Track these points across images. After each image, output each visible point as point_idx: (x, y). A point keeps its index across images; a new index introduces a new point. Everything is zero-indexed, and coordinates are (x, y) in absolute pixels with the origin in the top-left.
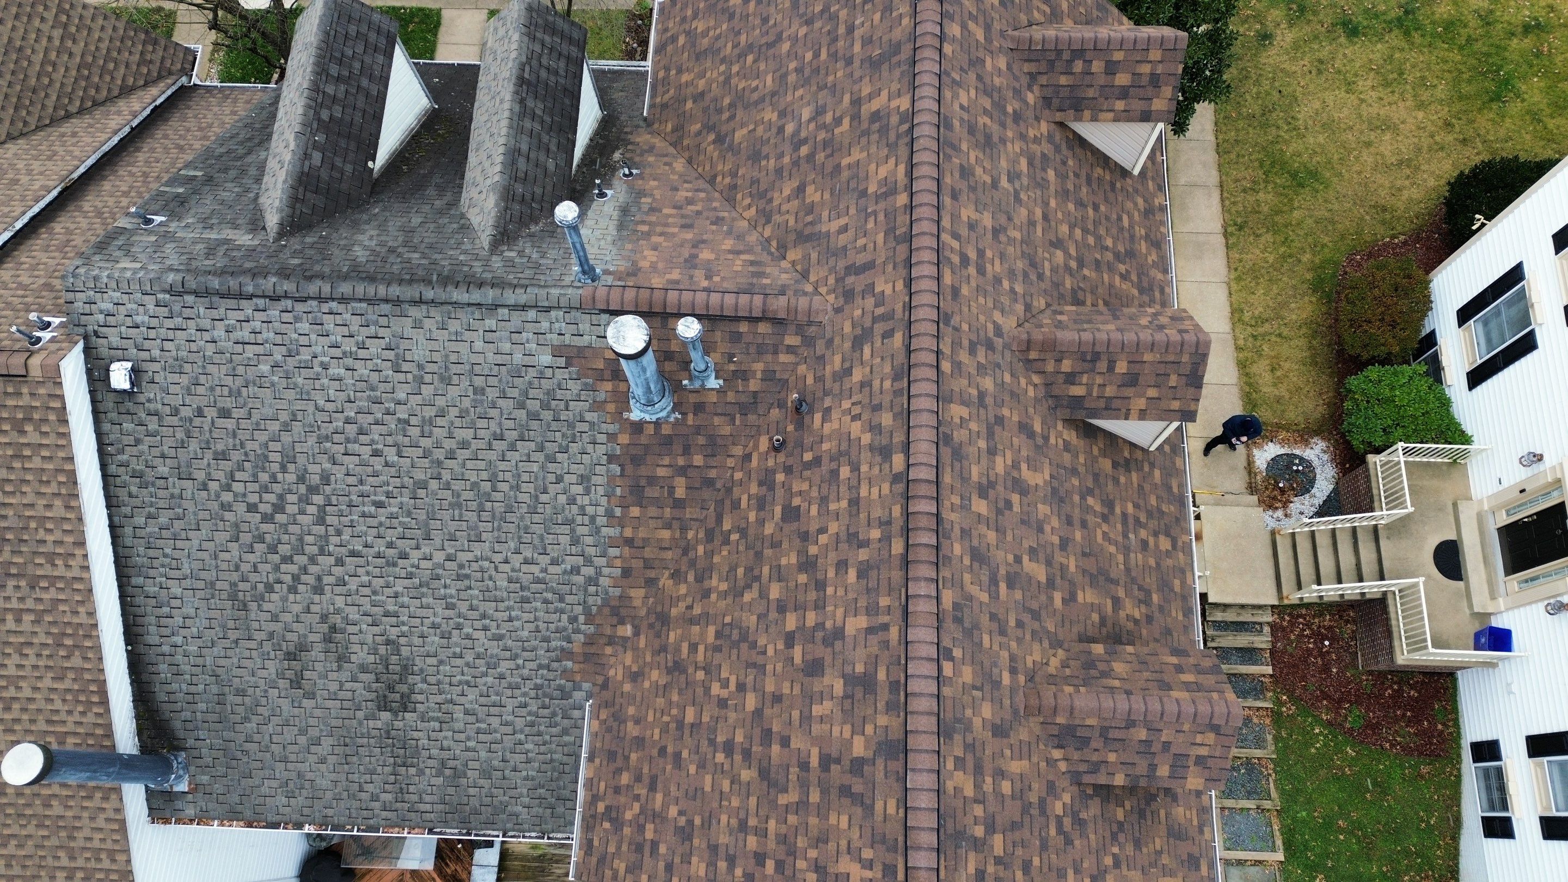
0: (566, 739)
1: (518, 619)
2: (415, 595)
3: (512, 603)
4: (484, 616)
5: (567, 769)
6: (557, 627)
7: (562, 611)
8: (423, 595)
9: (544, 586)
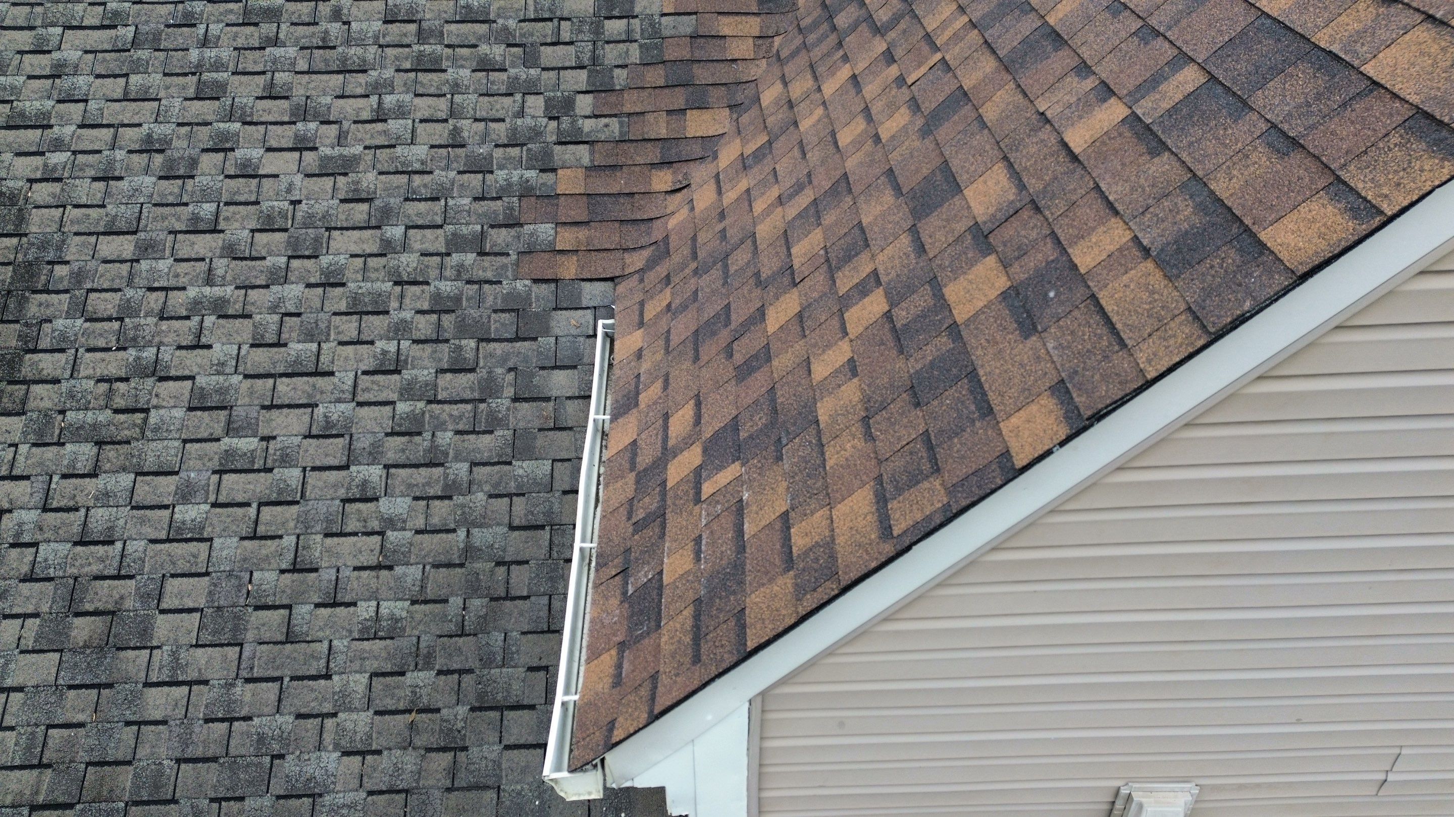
0: (523, 468)
1: (401, 112)
2: (114, 68)
3: (388, 73)
4: (302, 113)
5: (521, 578)
6: (514, 130)
7: (531, 90)
8: (138, 67)
9: (482, 28)
